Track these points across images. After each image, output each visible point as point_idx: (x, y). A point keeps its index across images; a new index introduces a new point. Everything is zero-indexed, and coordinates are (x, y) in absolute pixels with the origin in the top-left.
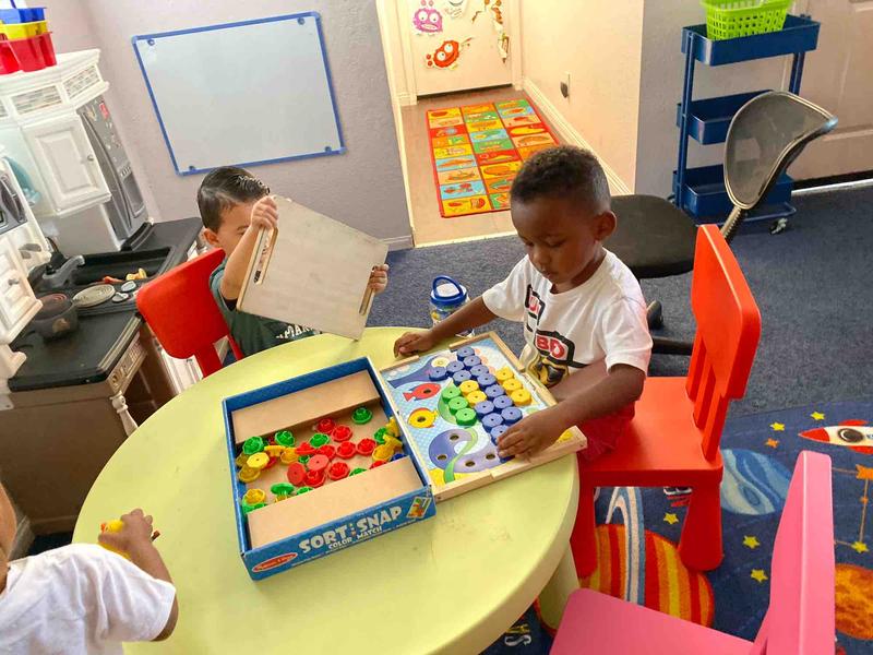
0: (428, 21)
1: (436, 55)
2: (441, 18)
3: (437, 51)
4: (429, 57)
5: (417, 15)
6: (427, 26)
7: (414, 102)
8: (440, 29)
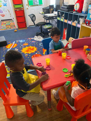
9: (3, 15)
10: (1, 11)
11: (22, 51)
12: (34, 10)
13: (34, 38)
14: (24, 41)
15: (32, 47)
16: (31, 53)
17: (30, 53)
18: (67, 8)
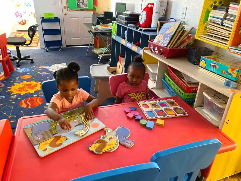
0: (18, 15)
1: (21, 22)
2: (21, 15)
3: (21, 21)
4: (19, 22)
5: (16, 13)
6: (18, 16)
7: (15, 31)
8: (21, 17)
9: (24, 21)
10: (20, 14)
11: (10, 89)
12: (77, 18)
13: (50, 68)
14: (28, 70)
15: (36, 83)
16: (26, 93)
17: (23, 93)
18: (126, 18)
